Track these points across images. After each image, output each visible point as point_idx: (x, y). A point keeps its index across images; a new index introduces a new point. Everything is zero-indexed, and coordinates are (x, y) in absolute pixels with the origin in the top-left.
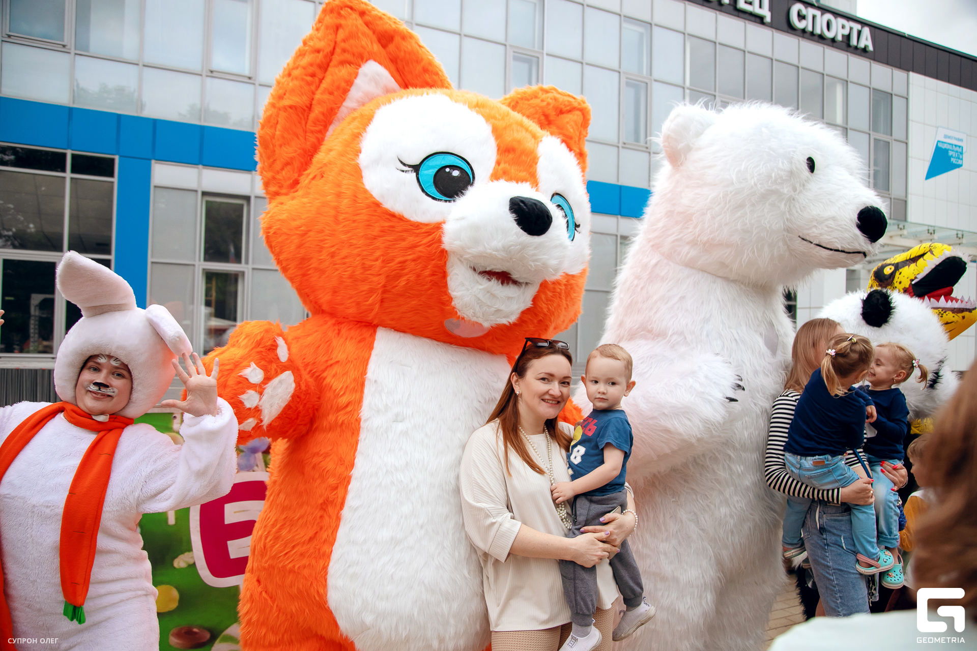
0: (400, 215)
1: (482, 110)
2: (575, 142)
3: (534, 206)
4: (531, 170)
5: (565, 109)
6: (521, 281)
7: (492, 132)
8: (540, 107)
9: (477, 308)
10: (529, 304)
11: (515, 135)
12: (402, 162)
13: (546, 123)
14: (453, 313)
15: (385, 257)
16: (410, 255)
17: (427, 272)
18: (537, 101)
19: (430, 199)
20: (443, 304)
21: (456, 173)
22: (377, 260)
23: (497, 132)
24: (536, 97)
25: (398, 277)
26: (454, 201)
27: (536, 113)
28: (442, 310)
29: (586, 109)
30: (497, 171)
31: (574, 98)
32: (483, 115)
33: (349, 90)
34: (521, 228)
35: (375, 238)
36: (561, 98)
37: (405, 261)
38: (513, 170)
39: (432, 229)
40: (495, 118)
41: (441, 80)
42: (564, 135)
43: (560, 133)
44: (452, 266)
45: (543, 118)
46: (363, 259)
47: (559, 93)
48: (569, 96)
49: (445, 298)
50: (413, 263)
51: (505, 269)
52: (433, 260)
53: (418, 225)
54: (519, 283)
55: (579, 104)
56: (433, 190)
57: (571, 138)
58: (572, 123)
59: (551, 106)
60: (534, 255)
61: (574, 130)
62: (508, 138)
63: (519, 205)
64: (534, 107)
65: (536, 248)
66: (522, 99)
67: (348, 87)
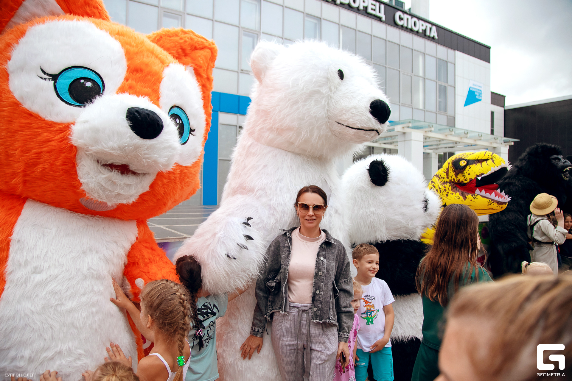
0: (36, 114)
1: (121, 37)
2: (204, 70)
3: (147, 116)
4: (154, 87)
5: (198, 47)
6: (138, 172)
7: (125, 55)
8: (179, 43)
9: (101, 192)
10: (147, 189)
11: (144, 59)
12: (43, 71)
13: (183, 54)
14: (83, 194)
15: (24, 148)
16: (44, 147)
17: (59, 162)
18: (177, 38)
19: (64, 103)
20: (75, 187)
21: (89, 84)
22: (16, 150)
23: (130, 56)
24: (177, 36)
25: (35, 164)
26: (84, 106)
27: (175, 46)
28: (75, 192)
29: (214, 48)
30: (125, 85)
31: (206, 40)
32: (120, 41)
33: (17, 9)
34: (135, 133)
35: (16, 131)
36: (196, 39)
37: (41, 152)
38: (138, 87)
39: (63, 128)
40: (130, 45)
41: (99, 13)
42: (196, 65)
43: (192, 63)
44: (81, 159)
45: (180, 51)
46: (6, 148)
47: (195, 35)
48: (203, 38)
49: (75, 183)
50: (47, 154)
51: (124, 163)
52: (64, 153)
53: (52, 124)
54: (138, 173)
55: (210, 45)
56: (67, 96)
57: (201, 67)
58: (203, 57)
59: (188, 43)
60: (145, 154)
61: (204, 62)
62: (138, 61)
63: (134, 114)
64: (173, 42)
65: (147, 149)
66: (165, 35)
67: (16, 6)
